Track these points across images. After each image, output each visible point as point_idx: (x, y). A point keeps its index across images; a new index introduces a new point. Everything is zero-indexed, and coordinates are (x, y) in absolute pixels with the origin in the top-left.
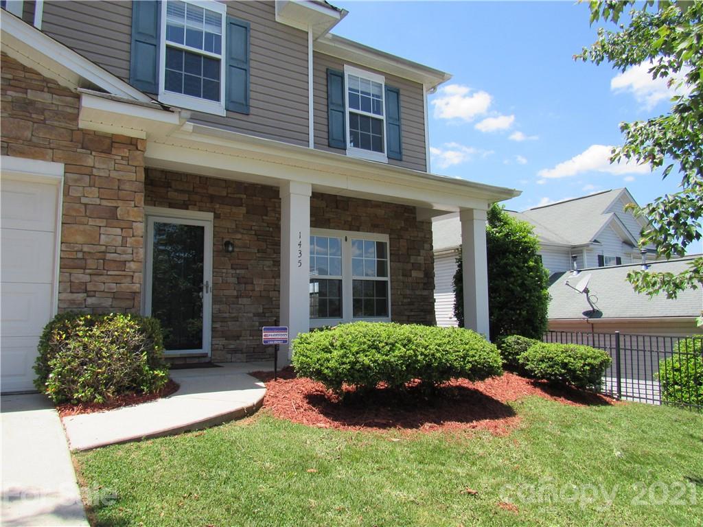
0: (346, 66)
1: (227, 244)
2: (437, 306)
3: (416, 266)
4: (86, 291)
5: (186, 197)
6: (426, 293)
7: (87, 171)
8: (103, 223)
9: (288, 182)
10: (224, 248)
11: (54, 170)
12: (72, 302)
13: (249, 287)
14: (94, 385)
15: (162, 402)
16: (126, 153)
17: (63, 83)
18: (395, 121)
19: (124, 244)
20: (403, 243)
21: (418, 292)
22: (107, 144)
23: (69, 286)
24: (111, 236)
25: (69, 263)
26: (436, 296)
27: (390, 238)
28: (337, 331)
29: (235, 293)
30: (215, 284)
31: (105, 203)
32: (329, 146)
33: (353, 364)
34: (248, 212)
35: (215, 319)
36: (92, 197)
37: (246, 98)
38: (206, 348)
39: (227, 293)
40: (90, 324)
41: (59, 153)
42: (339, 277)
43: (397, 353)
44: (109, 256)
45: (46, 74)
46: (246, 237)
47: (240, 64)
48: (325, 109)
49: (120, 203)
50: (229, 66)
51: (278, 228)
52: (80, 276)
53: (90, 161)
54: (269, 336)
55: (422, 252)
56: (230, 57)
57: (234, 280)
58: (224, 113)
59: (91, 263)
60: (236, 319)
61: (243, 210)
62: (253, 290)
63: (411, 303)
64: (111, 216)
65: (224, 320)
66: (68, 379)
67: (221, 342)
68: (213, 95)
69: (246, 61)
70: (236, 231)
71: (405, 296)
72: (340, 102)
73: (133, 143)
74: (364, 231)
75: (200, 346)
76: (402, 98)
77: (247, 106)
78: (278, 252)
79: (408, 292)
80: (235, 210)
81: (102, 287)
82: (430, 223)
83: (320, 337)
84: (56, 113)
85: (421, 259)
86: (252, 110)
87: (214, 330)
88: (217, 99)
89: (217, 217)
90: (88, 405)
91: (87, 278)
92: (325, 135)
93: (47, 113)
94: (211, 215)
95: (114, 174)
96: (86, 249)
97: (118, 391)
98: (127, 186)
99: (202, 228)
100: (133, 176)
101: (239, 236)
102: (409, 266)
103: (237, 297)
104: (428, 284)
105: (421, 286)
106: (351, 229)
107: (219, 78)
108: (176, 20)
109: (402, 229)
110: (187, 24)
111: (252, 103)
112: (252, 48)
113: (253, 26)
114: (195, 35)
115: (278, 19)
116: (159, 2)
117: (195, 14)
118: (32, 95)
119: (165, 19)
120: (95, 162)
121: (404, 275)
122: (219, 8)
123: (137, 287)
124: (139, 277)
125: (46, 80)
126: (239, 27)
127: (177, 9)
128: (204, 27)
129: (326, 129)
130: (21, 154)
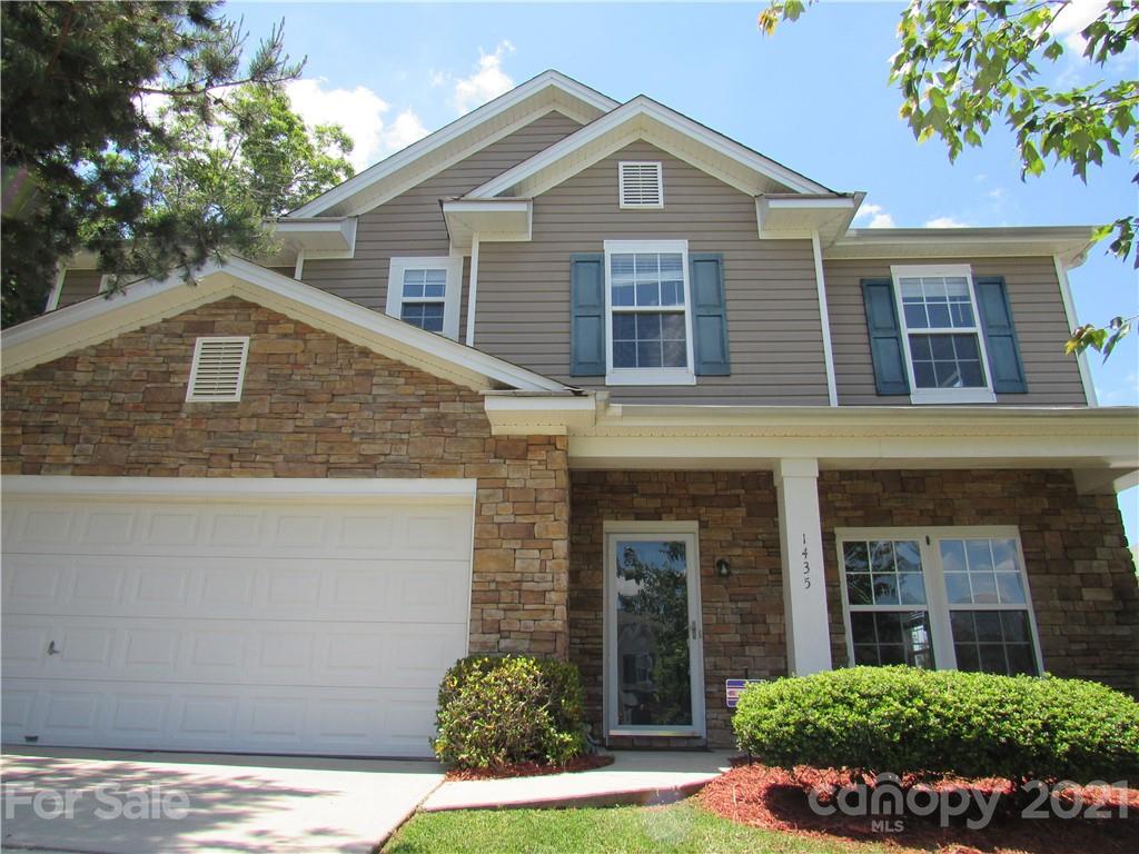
0: (894, 269)
1: (720, 564)
3: (1091, 580)
4: (499, 631)
5: (656, 503)
7: (501, 484)
8: (516, 544)
9: (778, 460)
10: (715, 570)
11: (465, 488)
12: (484, 644)
13: (760, 628)
14: (481, 745)
16: (542, 455)
18: (1003, 330)
19: (543, 570)
20: (1052, 538)
22: (520, 448)
23: (481, 625)
24: (527, 560)
25: (480, 598)
27: (1022, 533)
29: (738, 638)
30: (706, 625)
31: (520, 520)
32: (878, 394)
34: (749, 514)
35: (708, 678)
36: (505, 514)
37: (724, 352)
38: (699, 724)
39: (725, 638)
41: (471, 468)
42: (923, 608)
43: (883, 711)
44: (526, 586)
45: (459, 382)
46: (749, 552)
47: (712, 310)
48: (865, 339)
49: (537, 518)
50: (696, 316)
52: (493, 613)
53: (503, 472)
55: (1102, 552)
56: (696, 304)
57: (737, 619)
58: (692, 381)
59: (505, 596)
61: (742, 512)
62: (767, 634)
63: (1090, 652)
64: (528, 534)
65: (724, 683)
66: (457, 736)
67: (721, 715)
68: (682, 362)
69: (721, 304)
70: (732, 544)
71: (1073, 639)
72: (891, 324)
73: (550, 442)
74: (961, 523)
76: (1010, 289)
77: (727, 364)
79: (1079, 630)
80: (728, 513)
81: (517, 626)
84: (468, 423)
85: (1100, 566)
86: (734, 368)
87: (708, 696)
88: (683, 365)
89: (703, 525)
91: (501, 614)
92: (870, 379)
93: (458, 425)
94: (694, 525)
95: (530, 484)
96: (499, 579)
98: (545, 496)
99: (683, 545)
100: (552, 484)
101: (738, 551)
102: (1075, 581)
103: (742, 645)
104: (1127, 612)
105: (1109, 617)
106: (934, 524)
107: (684, 335)
108: (623, 280)
109: (1045, 512)
110: (635, 279)
111: (733, 358)
112: (728, 285)
113: (726, 255)
114: (647, 293)
115: (763, 235)
116: (600, 262)
117: (647, 264)
118: (444, 408)
119: (610, 281)
120: (510, 472)
121: (1063, 598)
122: (680, 247)
123: (559, 625)
124: (561, 611)
125: (458, 389)
126: (707, 263)
127: (622, 264)
128: (660, 277)
129: (868, 369)
130: (434, 474)
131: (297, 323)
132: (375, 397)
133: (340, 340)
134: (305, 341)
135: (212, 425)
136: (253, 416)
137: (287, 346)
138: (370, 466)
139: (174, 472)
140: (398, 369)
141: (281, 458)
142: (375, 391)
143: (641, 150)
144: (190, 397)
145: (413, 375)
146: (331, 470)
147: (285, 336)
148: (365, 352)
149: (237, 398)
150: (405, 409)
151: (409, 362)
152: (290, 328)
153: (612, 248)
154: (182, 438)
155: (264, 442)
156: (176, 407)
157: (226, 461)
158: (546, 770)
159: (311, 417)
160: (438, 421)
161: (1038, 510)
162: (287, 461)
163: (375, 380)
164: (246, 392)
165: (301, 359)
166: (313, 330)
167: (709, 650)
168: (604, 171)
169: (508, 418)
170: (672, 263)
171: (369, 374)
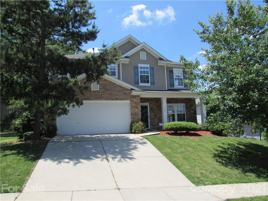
0: (173, 69)
1: (152, 108)
2: (197, 119)
3: (192, 110)
4: (134, 119)
5: (144, 101)
6: (195, 115)
7: (133, 101)
8: (135, 108)
9: (162, 98)
10: (151, 109)
11: (129, 102)
12: (132, 120)
13: (156, 116)
14: (138, 131)
15: (146, 133)
16: (138, 98)
17: (129, 89)
19: (138, 111)
20: (188, 105)
21: (192, 116)
22: (135, 97)
23: (132, 118)
24: (137, 110)
25: (132, 115)
26: (197, 116)
27: (185, 104)
28: (170, 123)
30: (150, 116)
31: (136, 106)
32: (171, 86)
35: (150, 122)
36: (134, 105)
37: (154, 81)
38: (149, 128)
39: (152, 117)
40: (136, 123)
41: (129, 99)
42: (174, 113)
44: (137, 113)
45: (127, 88)
46: (155, 107)
47: (152, 75)
48: (169, 79)
49: (137, 105)
50: (150, 76)
51: (161, 104)
52: (133, 116)
53: (133, 100)
54: (160, 124)
55: (193, 107)
56: (150, 74)
57: (153, 115)
58: (150, 85)
59: (134, 115)
60: (154, 122)
61: (154, 102)
62: (157, 117)
63: (191, 118)
64: (136, 107)
65: (152, 123)
66: (135, 130)
67: (152, 127)
68: (148, 82)
69: (154, 75)
70: (153, 106)
71: (189, 117)
72: (172, 77)
73: (138, 96)
74: (179, 103)
75: (148, 127)
77: (154, 83)
78: (161, 109)
79: (190, 116)
81: (136, 118)
82: (195, 100)
83: (168, 124)
84: (128, 93)
85: (193, 108)
86: (155, 84)
87: (150, 124)
88: (149, 83)
89: (150, 103)
90: (138, 133)
92: (170, 84)
93: (128, 94)
94: (149, 103)
95: (136, 101)
96: (134, 112)
97: (141, 132)
98: (138, 103)
99: (147, 106)
100: (139, 101)
101: (154, 107)
102: (190, 110)
103: (154, 118)
104: (195, 113)
105: (193, 114)
106: (176, 103)
107: (149, 79)
108: (141, 70)
109: (188, 102)
110: (143, 70)
111: (155, 82)
112: (154, 72)
113: (154, 67)
114: (144, 72)
115: (159, 65)
116: (138, 67)
117: (144, 68)
118: (125, 91)
119: (139, 70)
121: (189, 112)
122: (148, 66)
123: (140, 118)
124: (141, 116)
125: (127, 89)
126: (152, 68)
127: (141, 68)
128: (146, 70)
129: (170, 83)
130: (125, 100)
131: (105, 79)
132: (117, 90)
133: (111, 82)
134: (107, 82)
135: (96, 93)
136: (101, 92)
137: (104, 82)
138: (117, 99)
139: (92, 100)
140: (119, 86)
141: (105, 98)
142: (117, 89)
143: (143, 50)
144: (92, 90)
145: (121, 87)
146: (112, 99)
147: (104, 81)
148: (115, 84)
149: (99, 90)
150: (121, 91)
151: (120, 85)
152: (104, 80)
153: (140, 65)
154: (92, 95)
155: (103, 96)
156: (90, 91)
157: (99, 98)
158: (145, 133)
159: (109, 92)
160: (125, 93)
161: (187, 101)
162: (106, 98)
163: (116, 87)
164: (99, 89)
165: (106, 84)
166: (107, 80)
167: (150, 119)
168: (138, 53)
169: (134, 93)
170: (147, 68)
171: (115, 87)
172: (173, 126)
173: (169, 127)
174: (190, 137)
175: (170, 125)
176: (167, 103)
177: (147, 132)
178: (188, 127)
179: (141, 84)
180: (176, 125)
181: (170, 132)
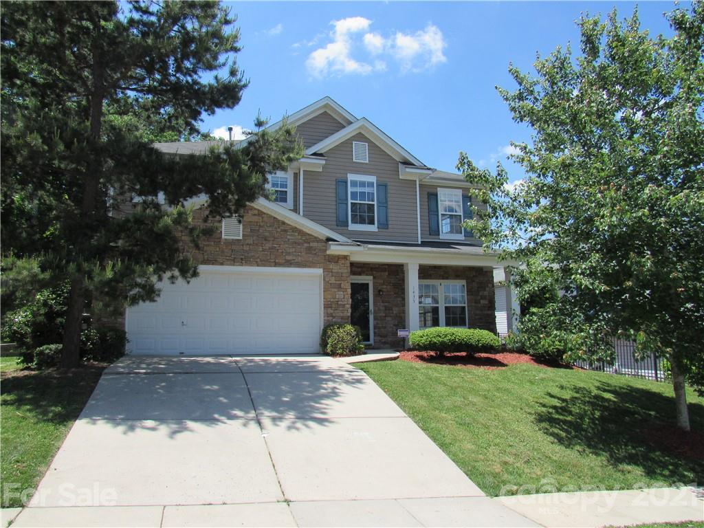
0: (438, 189)
1: (380, 291)
2: (497, 320)
3: (483, 298)
4: (332, 316)
5: (360, 270)
6: (490, 312)
7: (330, 270)
8: (336, 290)
9: (407, 264)
10: (378, 293)
11: (320, 271)
12: (328, 320)
13: (391, 312)
14: (343, 348)
15: (363, 356)
16: (343, 262)
17: (321, 238)
18: (469, 215)
19: (344, 298)
20: (475, 285)
21: (485, 312)
22: (336, 259)
23: (327, 315)
24: (340, 295)
25: (327, 306)
26: (497, 314)
27: (467, 282)
28: (427, 330)
29: (384, 315)
30: (375, 310)
31: (337, 282)
32: (430, 234)
33: (430, 341)
34: (389, 274)
35: (375, 328)
36: (333, 280)
37: (387, 220)
38: (372, 341)
39: (381, 314)
40: (338, 328)
41: (321, 265)
42: (437, 305)
43: (448, 338)
44: (339, 303)
45: (316, 235)
46: (388, 287)
47: (384, 204)
48: (426, 214)
49: (342, 282)
50: (378, 207)
51: (403, 280)
52: (330, 311)
53: (331, 267)
54: (401, 333)
55: (487, 289)
56: (378, 202)
57: (384, 308)
58: (376, 230)
59: (334, 306)
60: (385, 327)
61: (387, 273)
63: (481, 319)
64: (339, 287)
65: (379, 328)
66: (334, 346)
67: (378, 338)
68: (372, 222)
69: (386, 202)
70: (383, 284)
71: (476, 315)
72: (436, 210)
73: (345, 257)
74: (451, 279)
75: (369, 341)
77: (388, 224)
78: (404, 293)
79: (478, 312)
80: (382, 273)
81: (338, 315)
82: (492, 272)
83: (420, 333)
84: (320, 250)
85: (486, 293)
86: (390, 226)
87: (375, 333)
88: (374, 224)
89: (374, 278)
90: (341, 355)
91: (332, 311)
92: (428, 229)
93: (317, 250)
94: (371, 277)
95: (340, 271)
96: (332, 300)
97: (350, 351)
98: (344, 275)
99: (368, 284)
100: (346, 271)
101: (385, 287)
102: (479, 298)
103: (385, 316)
104: (491, 307)
105: (487, 308)
106: (443, 279)
107: (374, 213)
108: (355, 190)
109: (474, 276)
110: (359, 190)
111: (390, 223)
112: (389, 195)
113: (389, 184)
114: (363, 194)
115: (401, 177)
116: (346, 182)
117: (363, 184)
118: (311, 244)
119: (350, 190)
120: (334, 267)
121: (476, 303)
122: (373, 179)
123: (349, 314)
124: (350, 310)
125: (316, 238)
126: (382, 186)
127: (354, 184)
128: (367, 190)
129: (428, 225)
130: (310, 267)
131: (259, 210)
132: (289, 239)
133: (274, 218)
134: (263, 218)
135: (234, 247)
136: (248, 244)
137: (255, 219)
138: (289, 264)
139: (222, 264)
140: (295, 230)
141: (259, 260)
142: (288, 237)
143: (360, 137)
144: (223, 237)
145: (301, 232)
146: (276, 265)
147: (255, 215)
148: (284, 223)
149: (241, 238)
150: (299, 244)
151: (298, 227)
152: (256, 212)
153: (351, 177)
154: (223, 252)
155: (253, 254)
156: (219, 240)
157: (240, 261)
159: (268, 246)
160: (309, 249)
161: (472, 275)
162: (261, 261)
163: (288, 233)
164: (243, 235)
165: (262, 224)
166: (265, 213)
167: (375, 319)
168: (347, 144)
169: (334, 250)
170: (371, 185)
171: (285, 231)
172: (433, 339)
173: (423, 341)
174: (477, 367)
175: (427, 335)
176: (420, 278)
177: (365, 353)
178: (473, 342)
179: (353, 227)
180: (440, 337)
181: (425, 354)
